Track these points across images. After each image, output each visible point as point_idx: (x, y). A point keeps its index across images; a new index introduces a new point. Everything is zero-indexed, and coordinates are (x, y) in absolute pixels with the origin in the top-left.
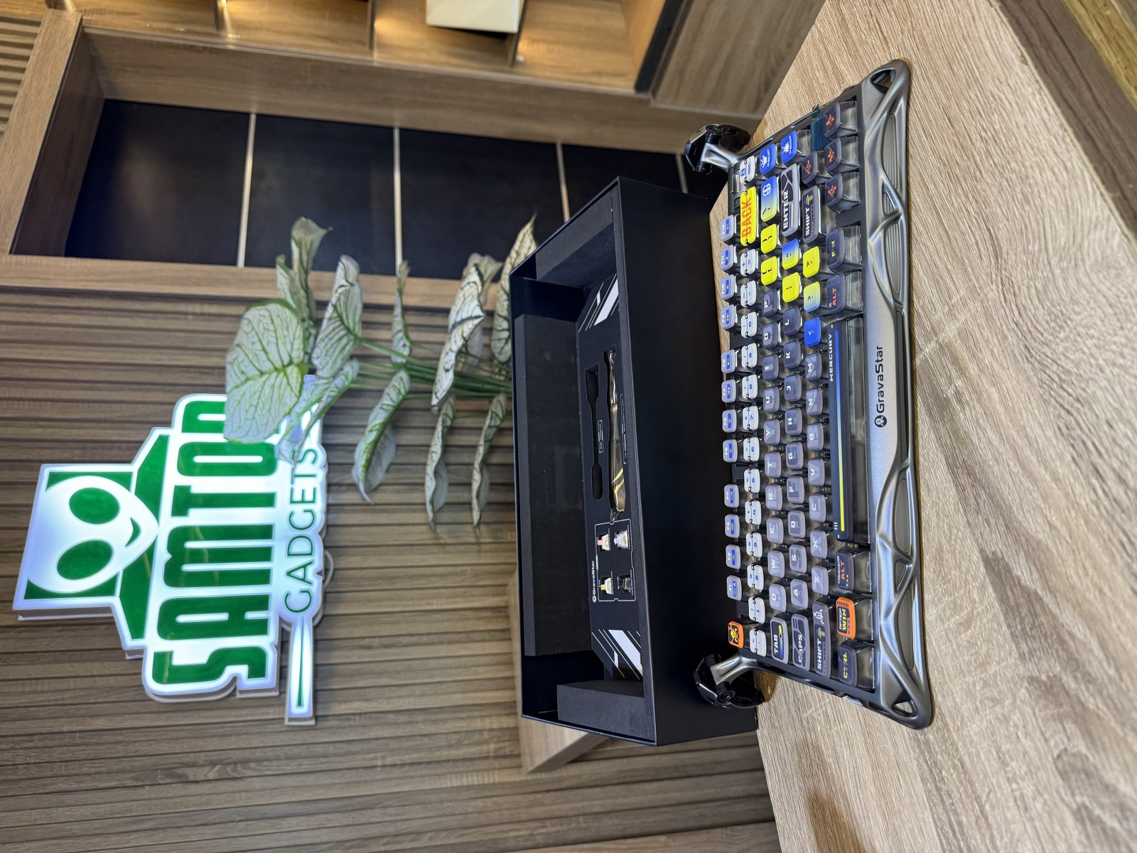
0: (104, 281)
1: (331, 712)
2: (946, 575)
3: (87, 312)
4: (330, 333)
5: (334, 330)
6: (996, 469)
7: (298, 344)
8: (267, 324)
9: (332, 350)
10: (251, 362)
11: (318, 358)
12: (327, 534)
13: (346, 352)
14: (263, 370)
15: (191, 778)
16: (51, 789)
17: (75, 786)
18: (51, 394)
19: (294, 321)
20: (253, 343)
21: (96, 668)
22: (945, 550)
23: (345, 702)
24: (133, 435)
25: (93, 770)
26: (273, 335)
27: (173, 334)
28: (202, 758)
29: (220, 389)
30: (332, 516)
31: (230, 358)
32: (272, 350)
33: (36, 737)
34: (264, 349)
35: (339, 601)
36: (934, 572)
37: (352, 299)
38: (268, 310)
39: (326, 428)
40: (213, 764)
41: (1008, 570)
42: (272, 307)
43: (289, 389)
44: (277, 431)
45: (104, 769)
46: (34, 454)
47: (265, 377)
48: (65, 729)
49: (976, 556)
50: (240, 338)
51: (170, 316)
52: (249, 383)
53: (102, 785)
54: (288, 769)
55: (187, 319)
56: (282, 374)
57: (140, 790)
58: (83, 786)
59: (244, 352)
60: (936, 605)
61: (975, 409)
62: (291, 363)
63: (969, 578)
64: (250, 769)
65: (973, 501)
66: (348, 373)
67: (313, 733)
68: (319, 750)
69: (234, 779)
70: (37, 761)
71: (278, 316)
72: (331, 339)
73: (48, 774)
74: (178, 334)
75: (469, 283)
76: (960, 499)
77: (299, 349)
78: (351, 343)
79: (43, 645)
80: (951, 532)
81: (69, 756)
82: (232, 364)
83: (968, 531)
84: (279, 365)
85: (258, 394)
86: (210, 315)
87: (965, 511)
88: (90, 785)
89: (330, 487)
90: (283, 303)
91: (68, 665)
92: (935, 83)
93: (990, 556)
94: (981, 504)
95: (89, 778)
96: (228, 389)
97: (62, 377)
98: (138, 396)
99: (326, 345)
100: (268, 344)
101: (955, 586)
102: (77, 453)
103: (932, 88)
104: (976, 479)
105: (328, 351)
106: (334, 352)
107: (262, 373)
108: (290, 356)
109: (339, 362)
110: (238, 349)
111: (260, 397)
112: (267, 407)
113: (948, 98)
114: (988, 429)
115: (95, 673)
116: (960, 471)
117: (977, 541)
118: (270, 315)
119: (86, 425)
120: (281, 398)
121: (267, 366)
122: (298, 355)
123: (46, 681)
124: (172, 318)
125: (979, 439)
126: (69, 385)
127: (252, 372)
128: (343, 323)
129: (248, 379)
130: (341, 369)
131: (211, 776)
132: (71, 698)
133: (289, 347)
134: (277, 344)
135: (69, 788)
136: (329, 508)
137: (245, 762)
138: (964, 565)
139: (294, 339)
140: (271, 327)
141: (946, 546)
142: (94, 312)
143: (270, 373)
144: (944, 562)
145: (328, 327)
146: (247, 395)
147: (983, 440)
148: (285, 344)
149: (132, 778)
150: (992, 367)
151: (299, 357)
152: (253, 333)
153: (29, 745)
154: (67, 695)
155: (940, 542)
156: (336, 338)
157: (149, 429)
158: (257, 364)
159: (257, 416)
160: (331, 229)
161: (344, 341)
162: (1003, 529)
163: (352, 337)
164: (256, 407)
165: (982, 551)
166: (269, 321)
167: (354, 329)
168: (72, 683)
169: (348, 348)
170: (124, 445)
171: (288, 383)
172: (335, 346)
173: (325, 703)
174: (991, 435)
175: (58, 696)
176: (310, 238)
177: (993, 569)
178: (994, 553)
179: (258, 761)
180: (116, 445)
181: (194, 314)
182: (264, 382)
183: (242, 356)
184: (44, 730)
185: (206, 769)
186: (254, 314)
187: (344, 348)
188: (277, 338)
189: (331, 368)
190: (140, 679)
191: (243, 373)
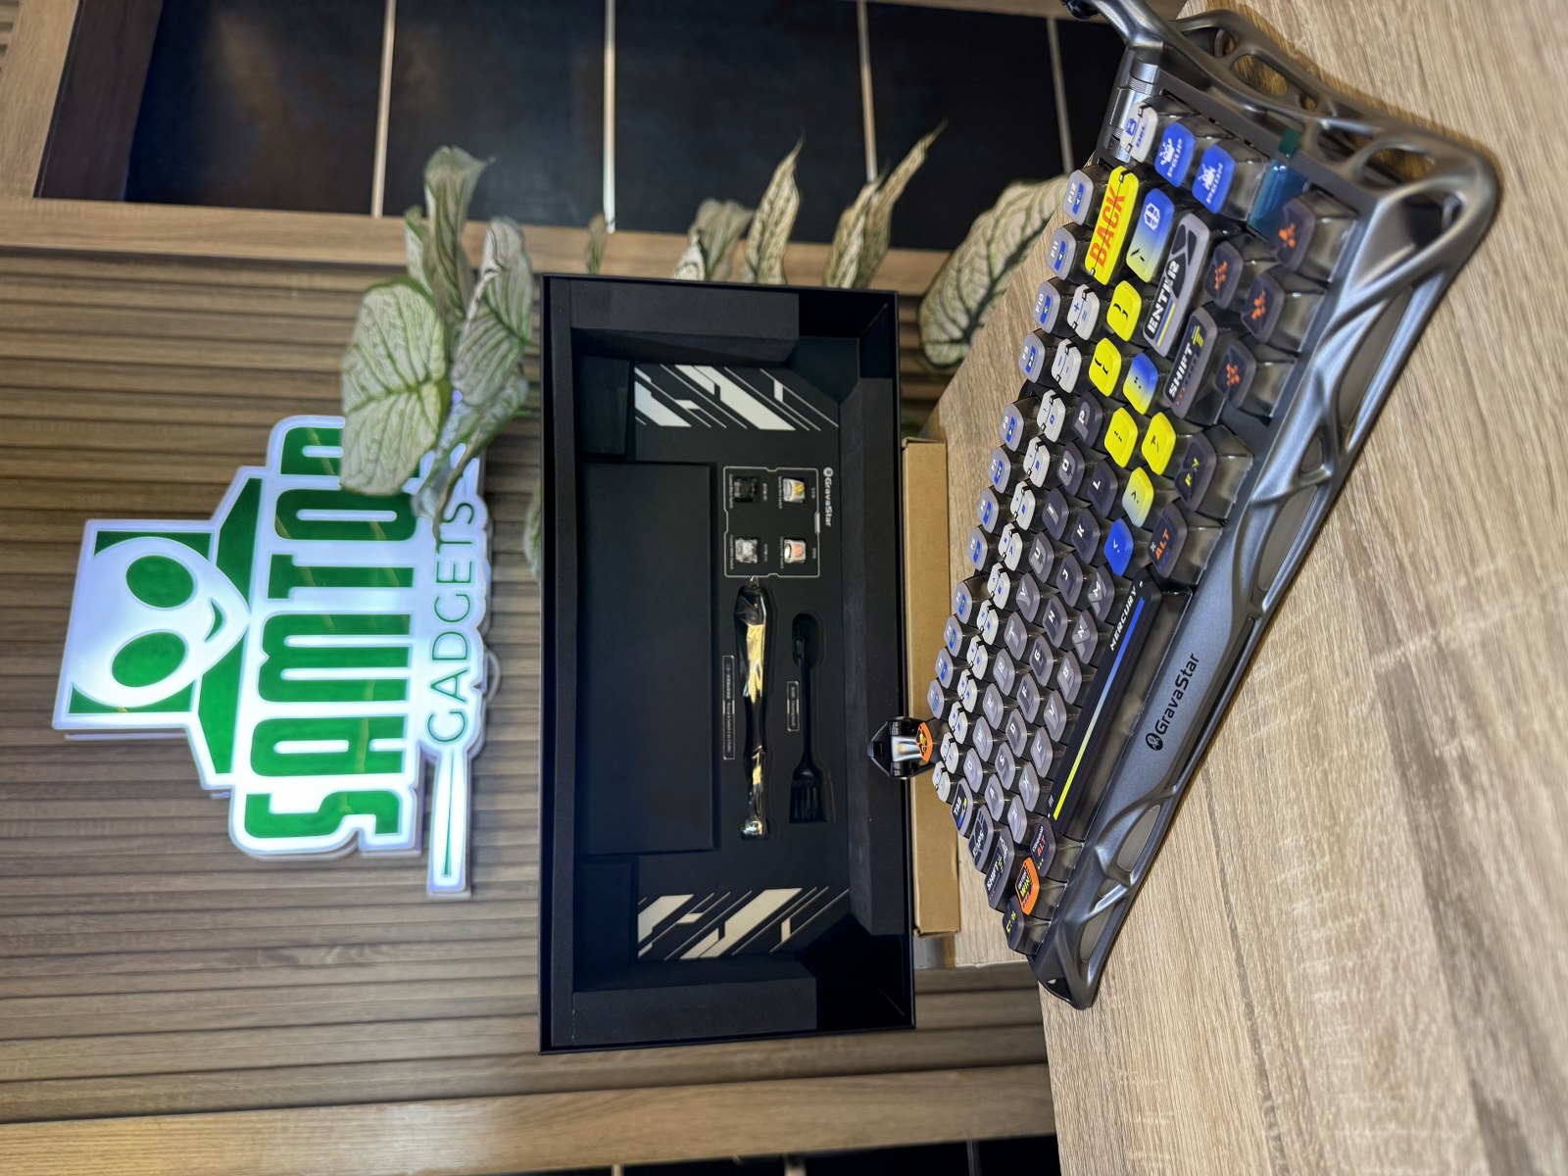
0: (169, 239)
1: (494, 879)
2: (1399, 1086)
3: (148, 286)
4: (480, 338)
5: (486, 332)
6: (1526, 949)
7: (437, 351)
8: (394, 318)
9: (485, 362)
10: (373, 374)
11: (461, 377)
12: (491, 626)
13: (508, 363)
14: (391, 386)
15: (302, 962)
16: (116, 969)
17: (149, 967)
18: (98, 411)
19: (430, 316)
20: (375, 346)
21: (172, 807)
22: (1401, 1039)
23: (513, 864)
24: (216, 475)
25: (172, 946)
26: (401, 334)
27: (271, 321)
28: (316, 936)
29: (333, 406)
30: (497, 600)
31: (345, 364)
32: (400, 355)
33: (97, 898)
34: (390, 356)
35: (506, 724)
36: (1376, 1065)
37: (515, 280)
38: (395, 296)
39: (489, 470)
40: (332, 945)
41: (1525, 1154)
42: (401, 290)
43: (423, 421)
44: (416, 474)
45: (187, 945)
46: (80, 501)
47: (392, 399)
48: (134, 889)
49: (1461, 1086)
50: (359, 335)
51: (266, 292)
52: (373, 405)
53: (185, 967)
54: (434, 956)
55: (289, 298)
56: (414, 397)
57: (235, 975)
58: (158, 967)
59: (364, 357)
60: (1372, 1128)
61: (1497, 809)
62: (428, 378)
63: (1442, 1116)
64: (381, 953)
65: (1468, 983)
66: (510, 397)
67: (467, 908)
68: (476, 931)
69: (360, 965)
70: (98, 930)
71: (408, 306)
72: (482, 346)
73: (114, 948)
74: (278, 321)
75: (686, 264)
76: (1443, 964)
77: (438, 359)
78: (516, 350)
79: (100, 773)
80: (1416, 1013)
81: (139, 927)
82: (348, 372)
83: (1451, 1034)
84: (411, 381)
85: (381, 426)
86: (322, 291)
87: (1451, 993)
88: (167, 966)
89: (494, 557)
90: (416, 287)
91: (135, 803)
92: (1495, 81)
93: (1492, 1105)
94: (1486, 1000)
95: (166, 956)
96: (346, 408)
97: (115, 386)
98: (221, 416)
99: (475, 356)
100: (396, 346)
101: (1412, 1114)
102: (139, 502)
103: (1488, 91)
104: (1480, 945)
105: (478, 365)
106: (488, 365)
107: (389, 392)
108: (426, 367)
109: (498, 379)
110: (354, 351)
111: (384, 431)
112: (395, 446)
113: (1522, 123)
114: (1521, 863)
115: (172, 814)
116: (1451, 914)
117: (1468, 1061)
118: (398, 304)
119: (149, 457)
120: (413, 433)
121: (395, 382)
122: (437, 367)
123: (107, 823)
124: (269, 297)
125: (1499, 872)
126: (124, 397)
127: (376, 389)
128: (500, 320)
129: (370, 399)
130: (502, 388)
131: (329, 960)
132: (139, 848)
133: (424, 354)
134: (407, 350)
135: (140, 969)
136: (494, 588)
137: (374, 944)
138: (1436, 1090)
139: (431, 342)
140: (399, 323)
141: (1403, 1033)
142: (157, 287)
143: (399, 393)
144: (1398, 1061)
145: (471, 332)
146: (368, 426)
147: (1507, 879)
148: (418, 348)
149: (225, 960)
150: (1547, 744)
151: (438, 371)
152: (374, 330)
153: (88, 908)
154: (135, 843)
155: (1392, 1020)
156: (492, 342)
157: (236, 467)
158: (381, 377)
159: (382, 458)
160: (492, 160)
161: (505, 347)
162: (1525, 1070)
163: (516, 341)
164: (380, 443)
165: (1474, 1085)
166: (396, 313)
167: (519, 328)
168: (142, 828)
169: (511, 357)
170: (205, 489)
171: (423, 413)
172: (489, 356)
173: (487, 865)
174: (1526, 878)
175: (123, 844)
176: (458, 178)
177: (1493, 1132)
178: (1499, 1104)
179: (393, 943)
180: (193, 488)
181: (300, 290)
182: (391, 408)
183: (361, 365)
184: (104, 890)
185: (321, 952)
186: (376, 299)
187: (504, 357)
188: (406, 340)
189: (485, 389)
190: (226, 825)
191: (363, 388)
